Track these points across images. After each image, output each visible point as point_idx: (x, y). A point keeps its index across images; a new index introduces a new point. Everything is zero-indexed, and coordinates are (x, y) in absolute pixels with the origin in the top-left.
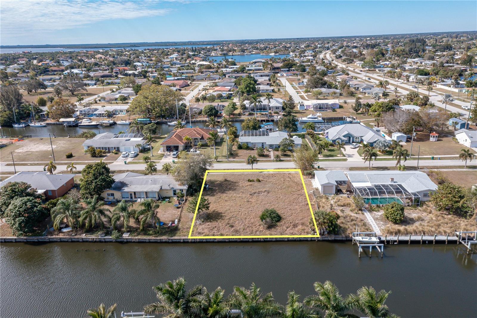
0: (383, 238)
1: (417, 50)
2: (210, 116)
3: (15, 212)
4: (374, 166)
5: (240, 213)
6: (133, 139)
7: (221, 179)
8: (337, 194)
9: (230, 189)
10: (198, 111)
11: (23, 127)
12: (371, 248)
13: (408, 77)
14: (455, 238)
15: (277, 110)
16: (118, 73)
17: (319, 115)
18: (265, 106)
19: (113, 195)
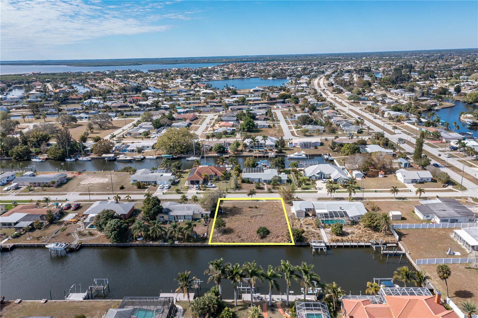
0: (328, 244)
1: (402, 78)
2: (218, 152)
3: (112, 228)
4: (334, 197)
5: (244, 229)
6: (165, 174)
7: (230, 206)
8: (306, 217)
9: (237, 213)
10: (209, 149)
11: (73, 161)
12: (319, 249)
13: (383, 113)
14: (370, 244)
15: (271, 148)
16: (132, 102)
17: (303, 153)
18: (261, 144)
19: (163, 217)
